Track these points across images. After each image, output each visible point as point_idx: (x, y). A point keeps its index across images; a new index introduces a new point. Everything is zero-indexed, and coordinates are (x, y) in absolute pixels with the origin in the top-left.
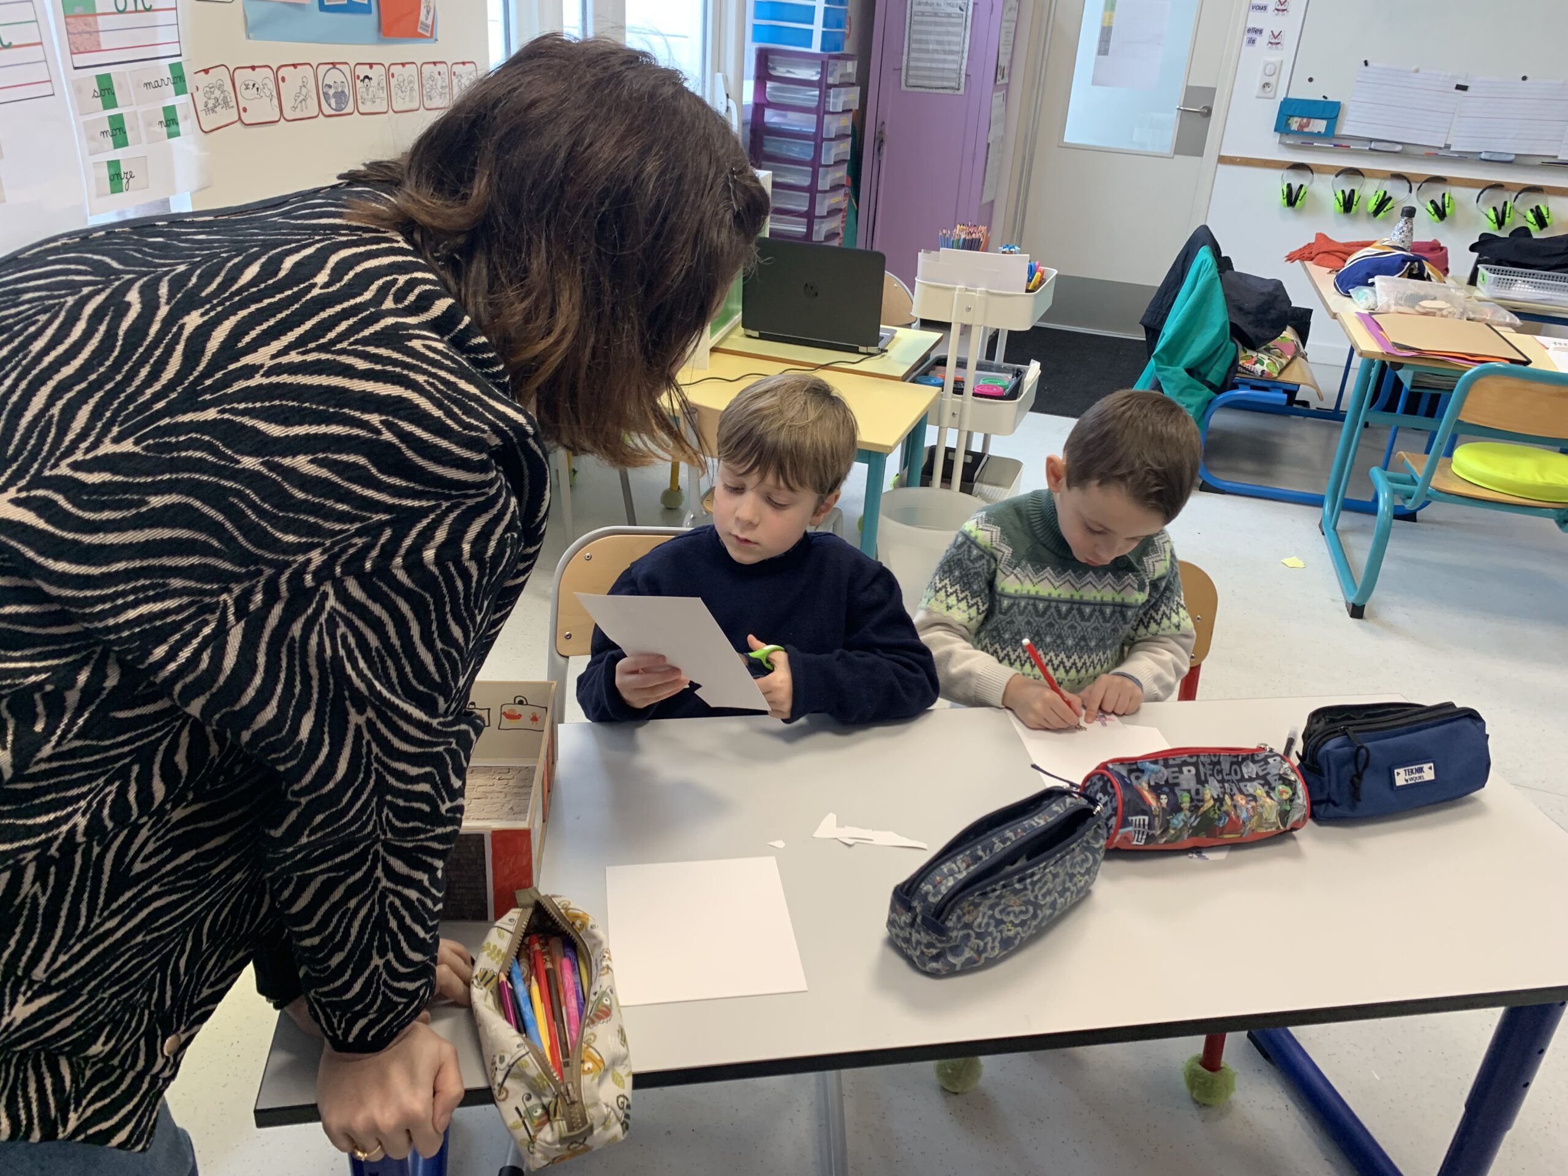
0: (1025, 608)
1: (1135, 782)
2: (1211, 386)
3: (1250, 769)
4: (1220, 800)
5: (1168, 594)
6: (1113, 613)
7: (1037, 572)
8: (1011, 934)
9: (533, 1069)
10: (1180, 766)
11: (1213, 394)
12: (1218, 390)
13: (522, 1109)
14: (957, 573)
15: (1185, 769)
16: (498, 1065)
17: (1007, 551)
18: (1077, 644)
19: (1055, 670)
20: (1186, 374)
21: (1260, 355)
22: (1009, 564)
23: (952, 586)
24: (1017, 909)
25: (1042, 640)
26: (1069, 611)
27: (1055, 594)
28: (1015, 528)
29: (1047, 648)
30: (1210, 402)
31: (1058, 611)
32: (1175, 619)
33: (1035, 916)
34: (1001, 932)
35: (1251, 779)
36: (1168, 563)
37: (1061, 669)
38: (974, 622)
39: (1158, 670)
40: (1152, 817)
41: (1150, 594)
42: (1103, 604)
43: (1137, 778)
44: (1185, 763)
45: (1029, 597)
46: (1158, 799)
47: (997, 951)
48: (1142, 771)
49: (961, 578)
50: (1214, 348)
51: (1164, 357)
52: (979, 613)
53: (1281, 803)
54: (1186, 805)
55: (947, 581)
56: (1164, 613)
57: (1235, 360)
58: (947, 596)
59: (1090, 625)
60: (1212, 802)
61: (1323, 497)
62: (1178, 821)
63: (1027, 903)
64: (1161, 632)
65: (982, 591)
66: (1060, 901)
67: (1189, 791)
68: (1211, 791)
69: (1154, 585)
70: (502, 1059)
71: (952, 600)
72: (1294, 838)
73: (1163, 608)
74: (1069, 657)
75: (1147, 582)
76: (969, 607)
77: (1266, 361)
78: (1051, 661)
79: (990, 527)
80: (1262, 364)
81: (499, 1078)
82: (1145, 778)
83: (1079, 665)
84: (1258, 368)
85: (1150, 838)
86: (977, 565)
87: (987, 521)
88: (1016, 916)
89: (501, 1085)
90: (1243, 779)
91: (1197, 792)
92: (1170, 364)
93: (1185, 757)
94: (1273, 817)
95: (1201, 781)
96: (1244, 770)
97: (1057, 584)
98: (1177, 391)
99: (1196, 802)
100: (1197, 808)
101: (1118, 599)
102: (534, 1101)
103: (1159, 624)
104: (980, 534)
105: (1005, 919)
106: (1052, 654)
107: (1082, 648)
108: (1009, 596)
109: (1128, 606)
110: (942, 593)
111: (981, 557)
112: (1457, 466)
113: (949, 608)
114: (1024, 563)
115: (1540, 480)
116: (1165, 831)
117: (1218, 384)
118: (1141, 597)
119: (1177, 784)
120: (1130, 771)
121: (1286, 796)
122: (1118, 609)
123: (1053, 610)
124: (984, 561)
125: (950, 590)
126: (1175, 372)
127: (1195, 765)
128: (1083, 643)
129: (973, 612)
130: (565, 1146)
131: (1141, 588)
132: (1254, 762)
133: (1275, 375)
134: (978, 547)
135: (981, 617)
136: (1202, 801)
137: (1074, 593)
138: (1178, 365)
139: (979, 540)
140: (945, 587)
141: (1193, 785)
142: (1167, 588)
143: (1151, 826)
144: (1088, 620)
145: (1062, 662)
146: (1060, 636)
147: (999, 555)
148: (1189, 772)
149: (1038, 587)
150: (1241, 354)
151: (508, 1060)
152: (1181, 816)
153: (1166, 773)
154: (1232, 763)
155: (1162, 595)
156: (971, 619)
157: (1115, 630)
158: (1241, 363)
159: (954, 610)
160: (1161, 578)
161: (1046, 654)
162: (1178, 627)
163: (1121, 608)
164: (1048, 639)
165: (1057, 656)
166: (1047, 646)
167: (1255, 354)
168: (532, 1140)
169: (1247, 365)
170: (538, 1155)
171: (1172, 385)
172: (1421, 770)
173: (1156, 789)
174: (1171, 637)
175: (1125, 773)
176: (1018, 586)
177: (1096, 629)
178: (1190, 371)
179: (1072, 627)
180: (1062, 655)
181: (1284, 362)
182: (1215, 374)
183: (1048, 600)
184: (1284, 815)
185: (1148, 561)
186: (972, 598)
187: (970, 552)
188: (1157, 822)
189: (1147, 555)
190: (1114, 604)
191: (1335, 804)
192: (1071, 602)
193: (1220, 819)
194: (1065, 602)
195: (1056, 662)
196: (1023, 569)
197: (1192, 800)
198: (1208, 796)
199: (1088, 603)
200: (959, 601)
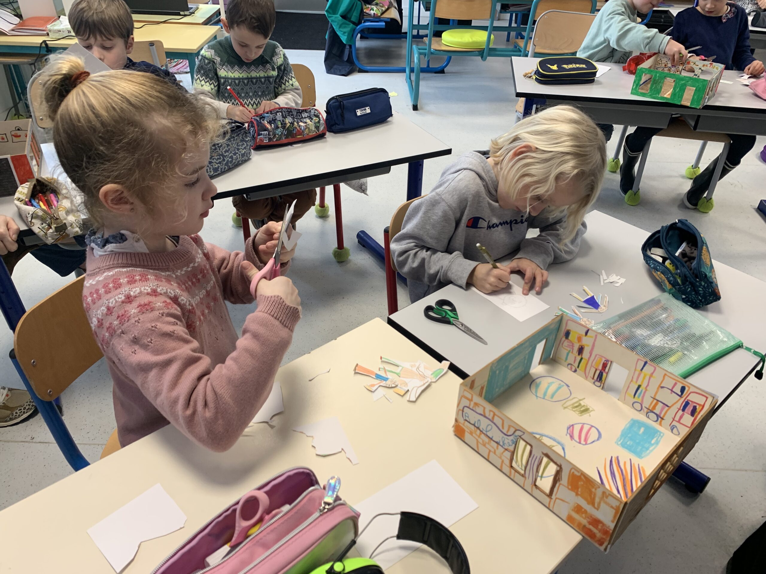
0: (231, 83)
1: (262, 122)
2: (354, 23)
3: (305, 115)
4: (292, 123)
5: (286, 72)
6: (265, 80)
7: (232, 68)
8: (216, 166)
9: (40, 213)
10: (276, 113)
11: (354, 26)
12: (357, 24)
13: (41, 227)
14: (202, 72)
15: (278, 114)
16: (28, 216)
17: (218, 59)
18: (253, 95)
19: (248, 106)
20: (341, 18)
21: (372, 6)
22: (220, 64)
23: (201, 77)
24: (216, 158)
25: (241, 96)
26: (248, 82)
27: (241, 76)
28: (220, 51)
29: (243, 98)
30: (354, 30)
31: (244, 83)
32: (291, 82)
33: (224, 160)
34: (212, 166)
35: (305, 118)
36: (282, 59)
37: (250, 105)
38: (214, 90)
39: (287, 101)
40: (269, 132)
41: (278, 72)
42: (260, 78)
43: (263, 120)
44: (278, 112)
45: (231, 79)
46: (271, 126)
47: (212, 173)
48: (264, 117)
49: (204, 73)
50: (351, 5)
51: (331, 11)
52: (215, 87)
53: (315, 123)
54: (280, 126)
55: (199, 76)
56: (286, 80)
57: (362, 10)
58: (201, 81)
59: (256, 86)
60: (289, 124)
61: (405, 68)
62: (279, 131)
63: (220, 155)
64: (286, 88)
65: (213, 77)
66: (234, 157)
67: (280, 121)
68: (288, 120)
69: (279, 68)
70: (29, 214)
71: (203, 82)
72: (325, 138)
73: (285, 78)
74: (252, 100)
75: (276, 67)
76: (210, 84)
77: (375, 9)
78: (246, 103)
79: (210, 50)
80: (373, 10)
81: (30, 220)
82: (266, 119)
83: (257, 102)
84: (372, 12)
85: (270, 139)
86: (208, 66)
87: (209, 48)
88: (217, 160)
89: (31, 222)
90: (302, 118)
91: (283, 120)
92: (334, 14)
93: (278, 110)
94: (313, 128)
95: (284, 117)
96: (303, 115)
97: (241, 72)
98: (338, 26)
99: (284, 125)
100: (285, 127)
101: (266, 75)
102: (44, 225)
103: (285, 84)
104: (207, 53)
105: (213, 161)
106: (246, 100)
107: (256, 96)
108: (223, 78)
109: (270, 77)
110: (198, 81)
111: (209, 63)
112: (444, 41)
113: (202, 86)
114: (226, 64)
115: (471, 40)
116: (275, 136)
117: (357, 22)
118: (275, 73)
119: (276, 119)
120: (260, 118)
121: (317, 121)
122: (267, 79)
123: (241, 83)
124: (211, 64)
125: (201, 79)
126: (336, 18)
127: (281, 112)
128: (256, 94)
129: (212, 86)
130: (58, 233)
131: (273, 69)
132: (307, 112)
133: (379, 15)
134: (207, 59)
135: (216, 88)
136: (286, 124)
137: (248, 74)
138: (337, 14)
139: (207, 56)
140: (199, 78)
141: (281, 119)
142: (285, 70)
143: (269, 135)
144: (256, 84)
145: (250, 102)
146: (247, 93)
147: (215, 61)
148: (279, 115)
149: (234, 74)
150: (364, 7)
151: (31, 213)
152: (279, 130)
153: (272, 116)
154: (297, 113)
155: (283, 73)
156: (212, 89)
157: (267, 88)
158: (364, 11)
159: (205, 86)
160: (281, 65)
161: (243, 101)
162: (292, 85)
163: (268, 78)
164: (243, 95)
165: (247, 100)
166: (243, 97)
167: (370, 6)
168: (46, 234)
169: (367, 12)
170: (50, 238)
171: (336, 24)
172: (365, 109)
173: (270, 123)
174: (291, 90)
175: (258, 119)
176: (226, 73)
177: (259, 87)
178: (342, 16)
179: (250, 88)
180: (249, 100)
181: (384, 9)
182: (355, 16)
183: (239, 79)
184: (317, 128)
185: (274, 59)
186: (211, 81)
187: (204, 62)
188: (271, 133)
189: (274, 56)
190: (265, 77)
191: (338, 125)
192: (247, 78)
193: (294, 130)
194: (246, 79)
195: (248, 103)
196: (227, 66)
197: (282, 124)
198: (287, 122)
199: (254, 78)
200: (206, 83)
